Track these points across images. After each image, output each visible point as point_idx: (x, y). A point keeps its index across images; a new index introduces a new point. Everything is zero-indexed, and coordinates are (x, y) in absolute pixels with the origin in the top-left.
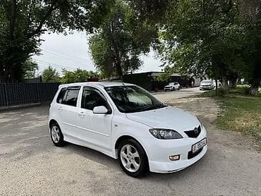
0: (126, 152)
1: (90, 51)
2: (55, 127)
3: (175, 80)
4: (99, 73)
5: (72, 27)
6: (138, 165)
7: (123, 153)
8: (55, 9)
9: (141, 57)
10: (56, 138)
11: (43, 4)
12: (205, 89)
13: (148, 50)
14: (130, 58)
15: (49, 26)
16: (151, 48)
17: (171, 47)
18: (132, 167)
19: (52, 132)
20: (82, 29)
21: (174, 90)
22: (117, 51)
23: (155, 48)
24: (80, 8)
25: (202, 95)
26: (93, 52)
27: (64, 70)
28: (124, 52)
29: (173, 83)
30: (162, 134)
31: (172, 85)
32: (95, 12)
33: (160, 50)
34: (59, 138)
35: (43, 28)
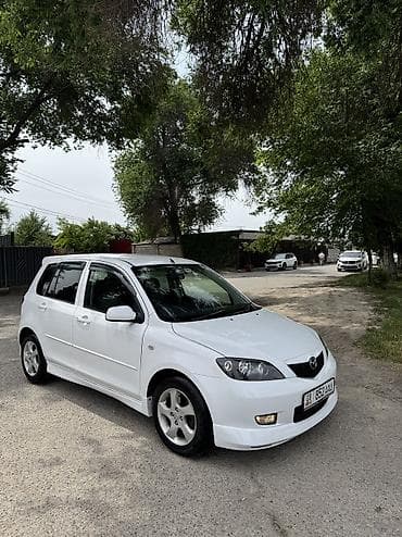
0: (169, 405)
1: (117, 184)
2: (30, 344)
3: (287, 248)
4: (134, 228)
5: (80, 135)
6: (192, 432)
7: (162, 405)
8: (48, 98)
9: (220, 199)
10: (32, 365)
11: (25, 88)
12: (348, 269)
13: (234, 187)
14: (196, 202)
15: (33, 132)
16: (241, 183)
17: (280, 182)
18: (180, 434)
19: (25, 354)
20: (101, 141)
21: (284, 268)
22: (171, 186)
23: (248, 183)
24: (97, 98)
25: (340, 283)
26: (122, 186)
27: (62, 222)
28: (185, 189)
29: (284, 255)
30: (244, 368)
31: (280, 258)
32: (128, 107)
33: (258, 186)
34: (37, 366)
35: (21, 136)
